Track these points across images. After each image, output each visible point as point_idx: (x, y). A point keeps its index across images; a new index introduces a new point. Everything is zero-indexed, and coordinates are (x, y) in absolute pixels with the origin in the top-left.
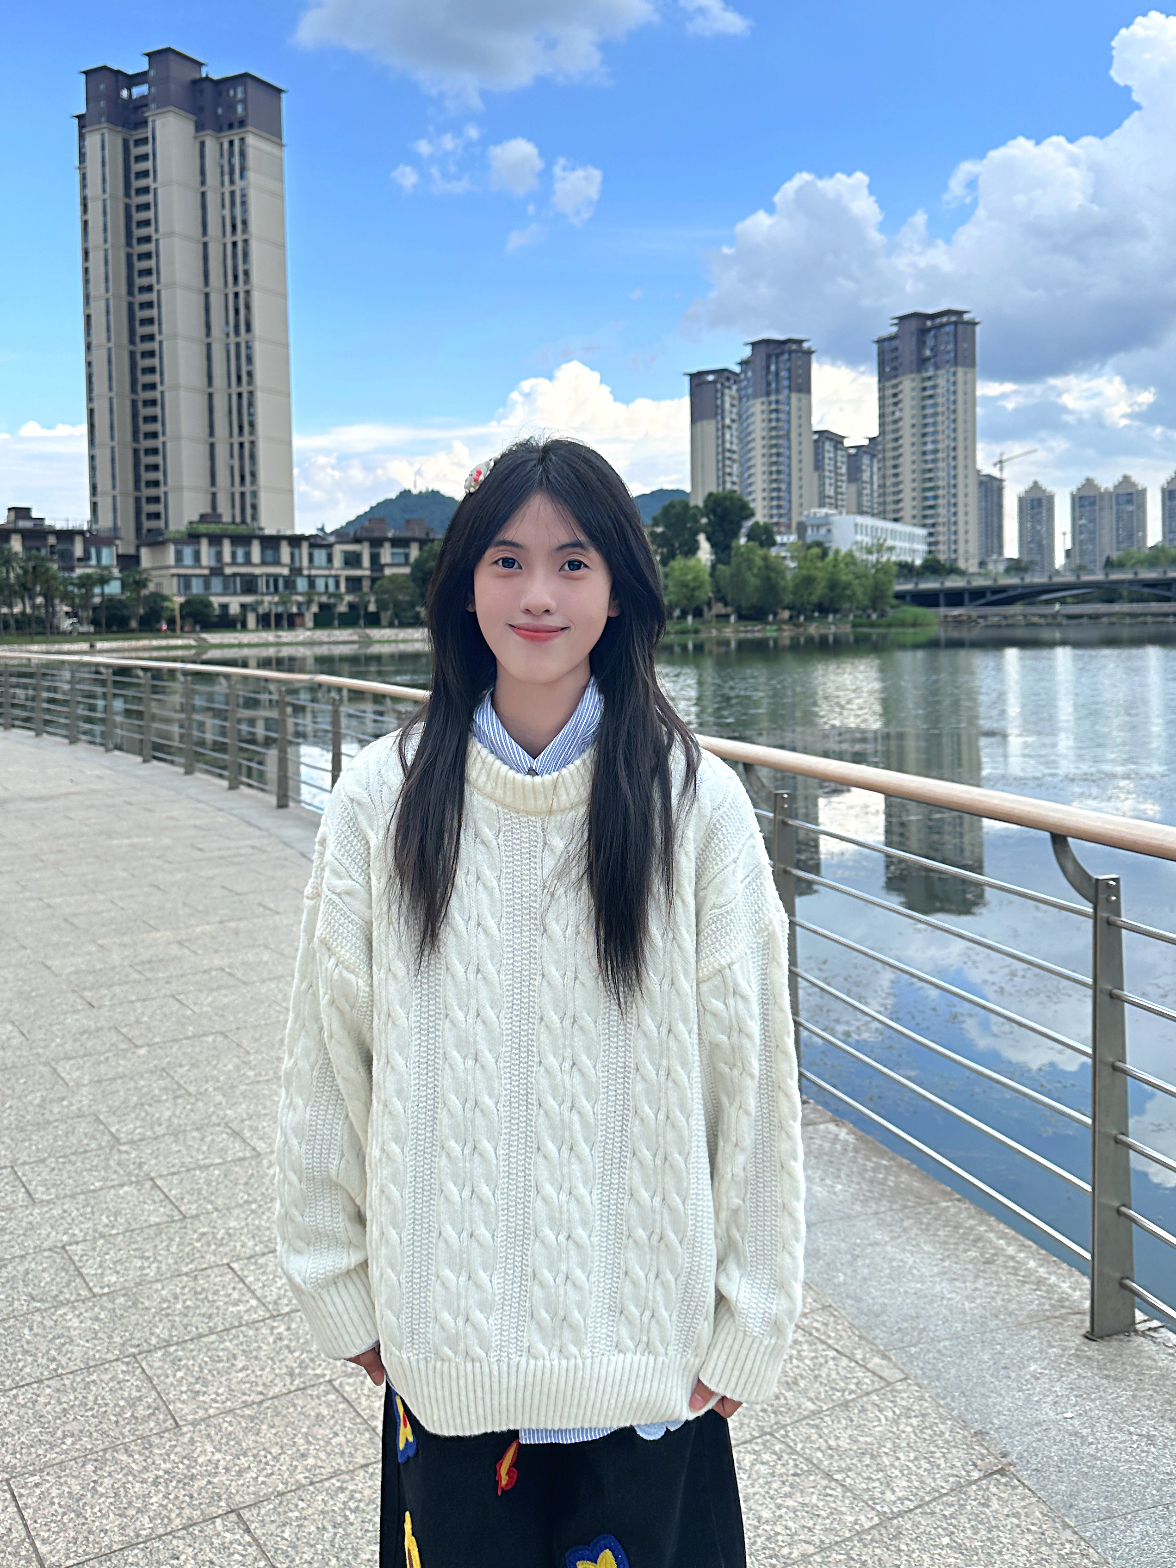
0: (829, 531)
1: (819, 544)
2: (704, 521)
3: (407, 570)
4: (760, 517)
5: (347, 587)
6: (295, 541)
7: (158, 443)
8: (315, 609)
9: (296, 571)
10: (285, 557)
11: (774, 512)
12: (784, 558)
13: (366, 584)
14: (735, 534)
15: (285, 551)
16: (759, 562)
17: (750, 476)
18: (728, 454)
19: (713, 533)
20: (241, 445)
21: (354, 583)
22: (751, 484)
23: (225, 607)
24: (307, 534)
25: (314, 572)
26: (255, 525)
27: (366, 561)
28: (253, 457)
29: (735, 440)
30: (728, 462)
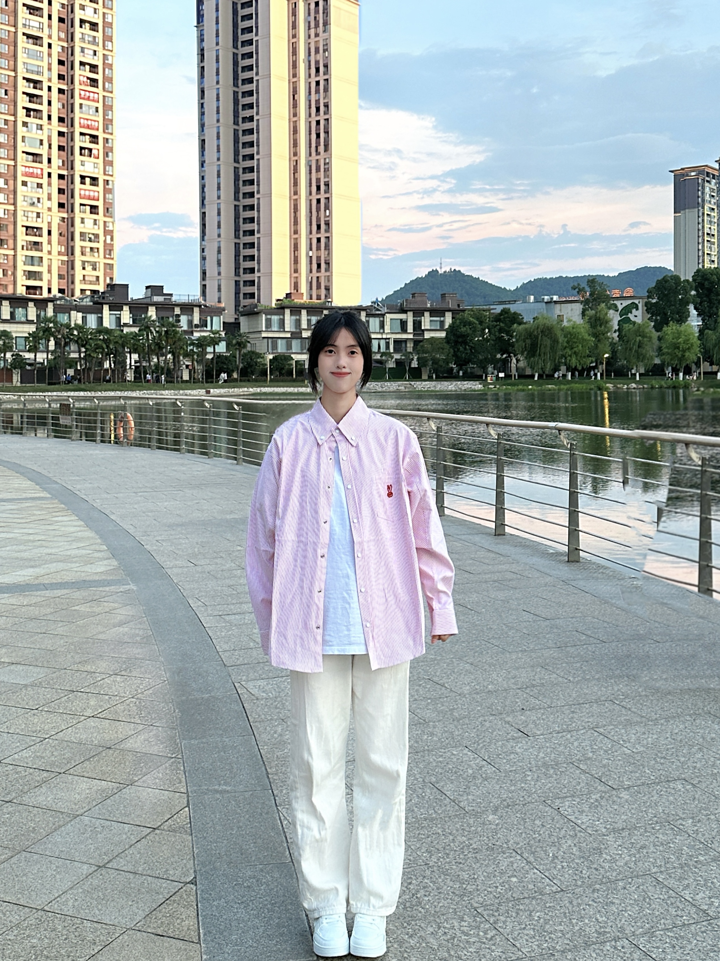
2: (693, 293)
3: (443, 334)
5: (395, 348)
7: (254, 239)
13: (410, 346)
19: (701, 303)
20: (319, 240)
21: (401, 344)
26: (329, 299)
27: (410, 327)
28: (328, 249)
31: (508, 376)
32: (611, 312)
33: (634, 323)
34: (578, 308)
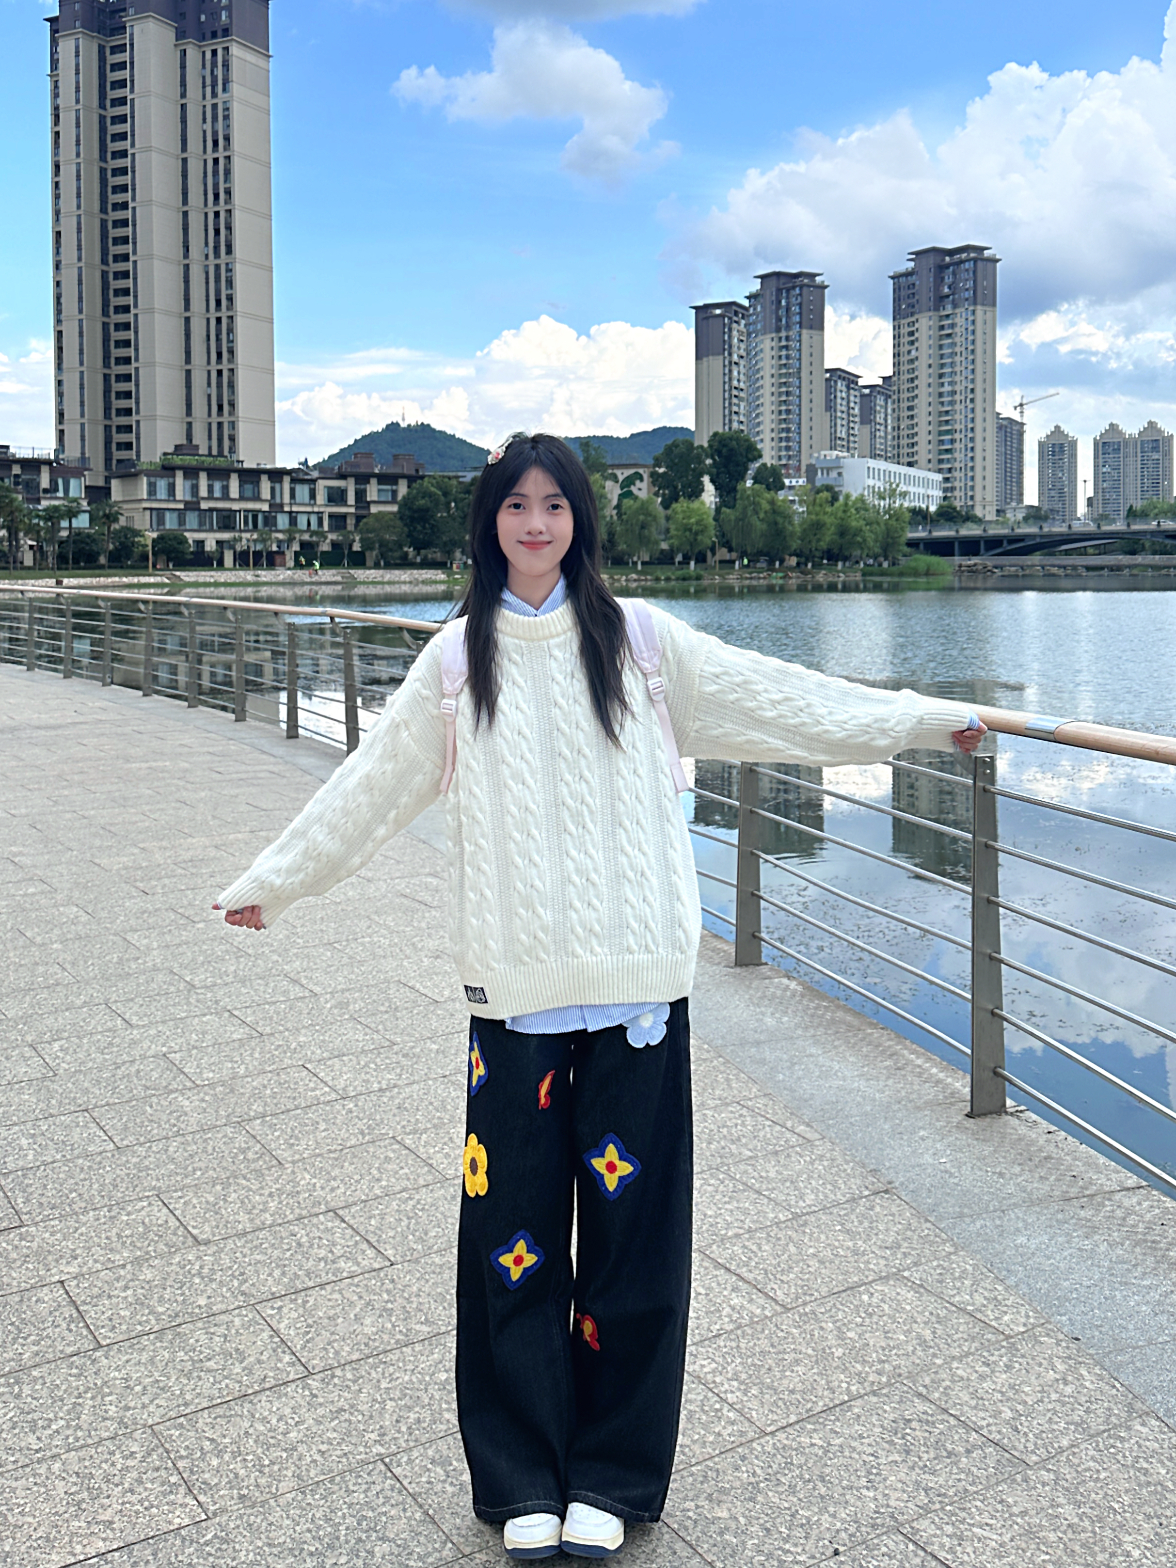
0: (840, 474)
1: (828, 488)
2: (709, 461)
3: (395, 508)
4: (768, 458)
5: (330, 525)
6: (276, 475)
7: (130, 369)
8: (296, 547)
9: (277, 507)
10: (266, 494)
11: (783, 453)
12: (793, 502)
13: (351, 522)
14: (742, 477)
15: (265, 486)
16: (765, 506)
17: (757, 416)
18: (735, 392)
19: (718, 474)
20: (220, 373)
21: (338, 521)
22: (759, 424)
23: (200, 543)
24: (289, 467)
25: (295, 509)
26: (235, 458)
27: (351, 499)
28: (232, 385)
29: (742, 377)
30: (735, 400)
32: (609, 483)
33: (639, 499)
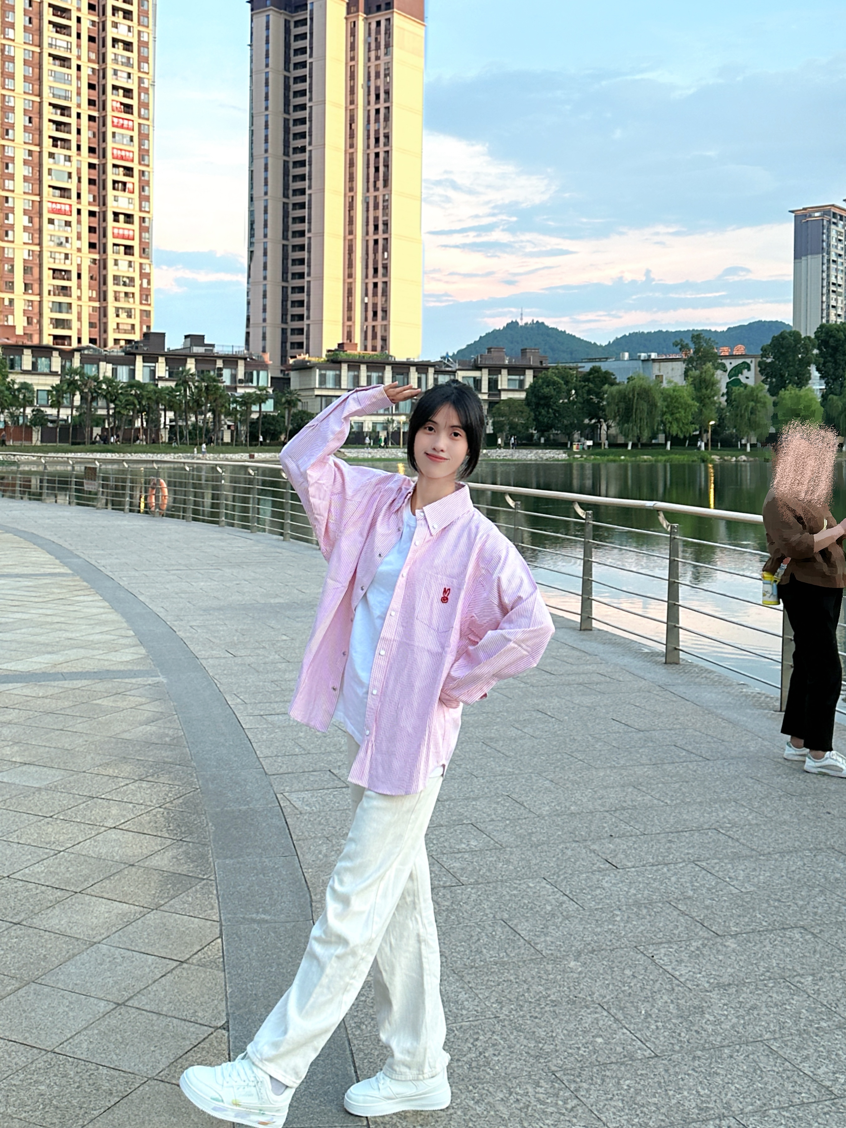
3: (522, 395)
6: (423, 367)
7: (304, 282)
10: (413, 380)
15: (414, 375)
20: (376, 284)
23: (360, 425)
24: (434, 360)
26: (387, 353)
27: (485, 387)
28: (385, 295)
31: (597, 445)
32: (719, 372)
33: (746, 386)
34: (680, 367)
